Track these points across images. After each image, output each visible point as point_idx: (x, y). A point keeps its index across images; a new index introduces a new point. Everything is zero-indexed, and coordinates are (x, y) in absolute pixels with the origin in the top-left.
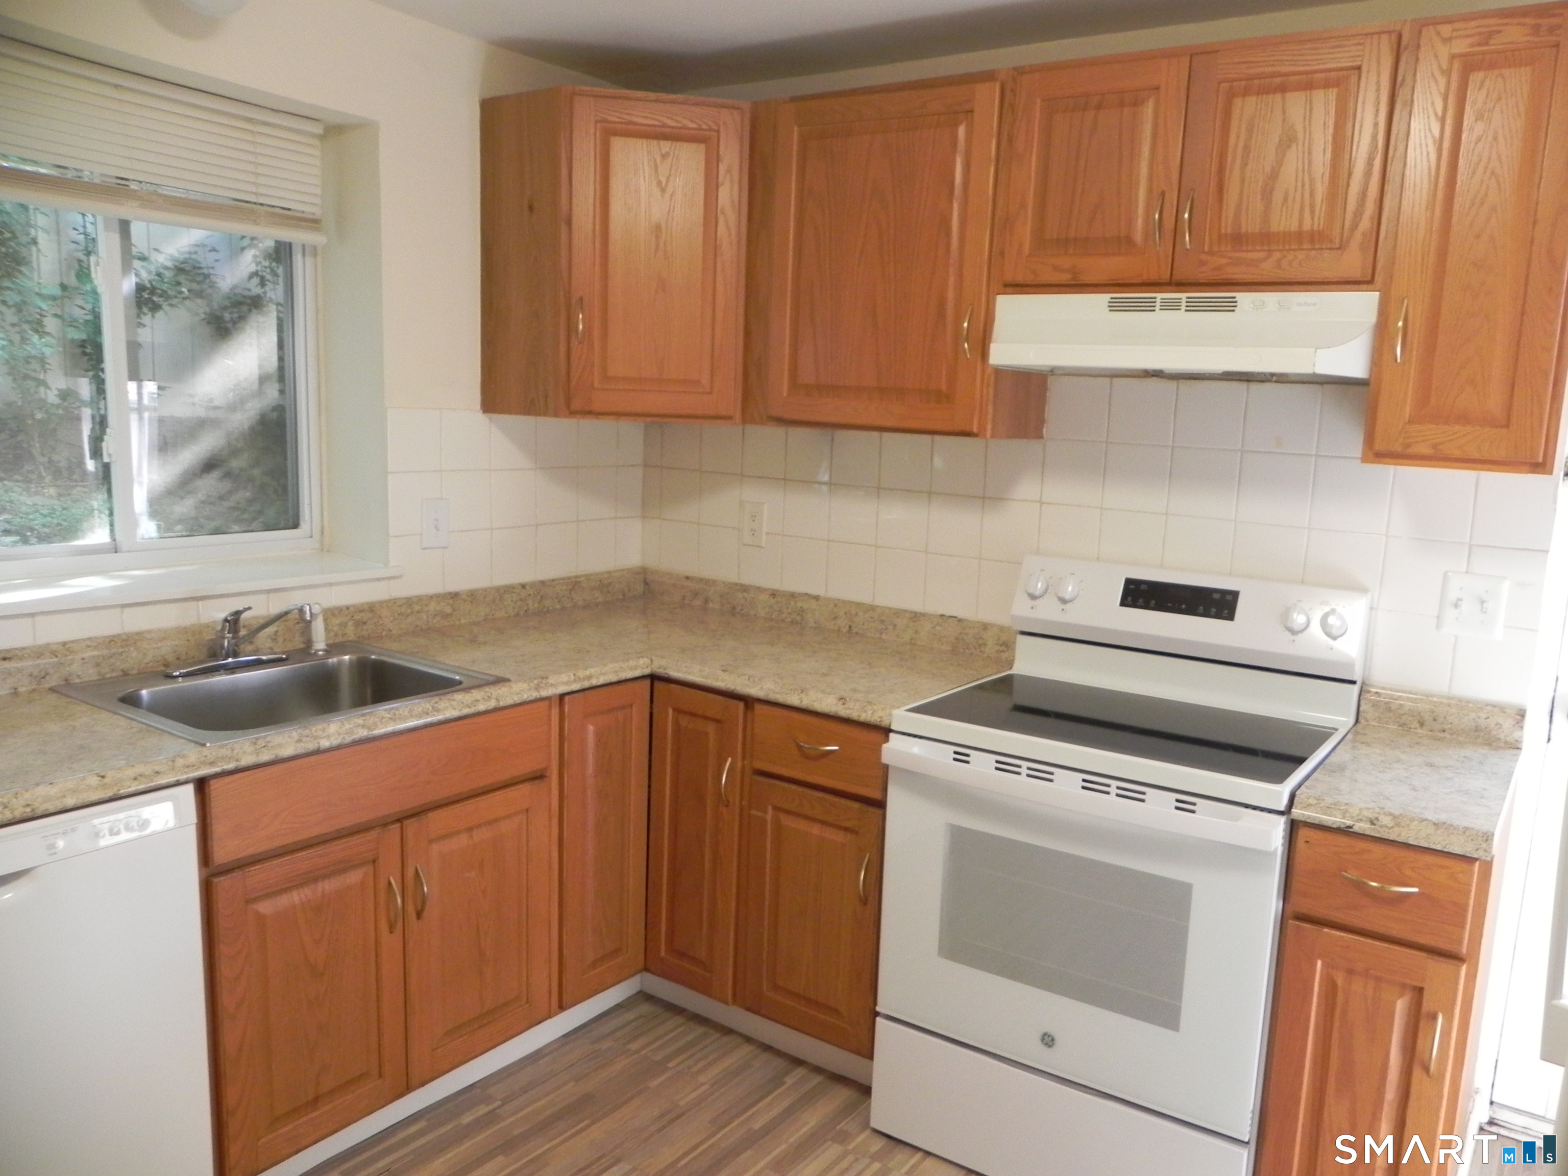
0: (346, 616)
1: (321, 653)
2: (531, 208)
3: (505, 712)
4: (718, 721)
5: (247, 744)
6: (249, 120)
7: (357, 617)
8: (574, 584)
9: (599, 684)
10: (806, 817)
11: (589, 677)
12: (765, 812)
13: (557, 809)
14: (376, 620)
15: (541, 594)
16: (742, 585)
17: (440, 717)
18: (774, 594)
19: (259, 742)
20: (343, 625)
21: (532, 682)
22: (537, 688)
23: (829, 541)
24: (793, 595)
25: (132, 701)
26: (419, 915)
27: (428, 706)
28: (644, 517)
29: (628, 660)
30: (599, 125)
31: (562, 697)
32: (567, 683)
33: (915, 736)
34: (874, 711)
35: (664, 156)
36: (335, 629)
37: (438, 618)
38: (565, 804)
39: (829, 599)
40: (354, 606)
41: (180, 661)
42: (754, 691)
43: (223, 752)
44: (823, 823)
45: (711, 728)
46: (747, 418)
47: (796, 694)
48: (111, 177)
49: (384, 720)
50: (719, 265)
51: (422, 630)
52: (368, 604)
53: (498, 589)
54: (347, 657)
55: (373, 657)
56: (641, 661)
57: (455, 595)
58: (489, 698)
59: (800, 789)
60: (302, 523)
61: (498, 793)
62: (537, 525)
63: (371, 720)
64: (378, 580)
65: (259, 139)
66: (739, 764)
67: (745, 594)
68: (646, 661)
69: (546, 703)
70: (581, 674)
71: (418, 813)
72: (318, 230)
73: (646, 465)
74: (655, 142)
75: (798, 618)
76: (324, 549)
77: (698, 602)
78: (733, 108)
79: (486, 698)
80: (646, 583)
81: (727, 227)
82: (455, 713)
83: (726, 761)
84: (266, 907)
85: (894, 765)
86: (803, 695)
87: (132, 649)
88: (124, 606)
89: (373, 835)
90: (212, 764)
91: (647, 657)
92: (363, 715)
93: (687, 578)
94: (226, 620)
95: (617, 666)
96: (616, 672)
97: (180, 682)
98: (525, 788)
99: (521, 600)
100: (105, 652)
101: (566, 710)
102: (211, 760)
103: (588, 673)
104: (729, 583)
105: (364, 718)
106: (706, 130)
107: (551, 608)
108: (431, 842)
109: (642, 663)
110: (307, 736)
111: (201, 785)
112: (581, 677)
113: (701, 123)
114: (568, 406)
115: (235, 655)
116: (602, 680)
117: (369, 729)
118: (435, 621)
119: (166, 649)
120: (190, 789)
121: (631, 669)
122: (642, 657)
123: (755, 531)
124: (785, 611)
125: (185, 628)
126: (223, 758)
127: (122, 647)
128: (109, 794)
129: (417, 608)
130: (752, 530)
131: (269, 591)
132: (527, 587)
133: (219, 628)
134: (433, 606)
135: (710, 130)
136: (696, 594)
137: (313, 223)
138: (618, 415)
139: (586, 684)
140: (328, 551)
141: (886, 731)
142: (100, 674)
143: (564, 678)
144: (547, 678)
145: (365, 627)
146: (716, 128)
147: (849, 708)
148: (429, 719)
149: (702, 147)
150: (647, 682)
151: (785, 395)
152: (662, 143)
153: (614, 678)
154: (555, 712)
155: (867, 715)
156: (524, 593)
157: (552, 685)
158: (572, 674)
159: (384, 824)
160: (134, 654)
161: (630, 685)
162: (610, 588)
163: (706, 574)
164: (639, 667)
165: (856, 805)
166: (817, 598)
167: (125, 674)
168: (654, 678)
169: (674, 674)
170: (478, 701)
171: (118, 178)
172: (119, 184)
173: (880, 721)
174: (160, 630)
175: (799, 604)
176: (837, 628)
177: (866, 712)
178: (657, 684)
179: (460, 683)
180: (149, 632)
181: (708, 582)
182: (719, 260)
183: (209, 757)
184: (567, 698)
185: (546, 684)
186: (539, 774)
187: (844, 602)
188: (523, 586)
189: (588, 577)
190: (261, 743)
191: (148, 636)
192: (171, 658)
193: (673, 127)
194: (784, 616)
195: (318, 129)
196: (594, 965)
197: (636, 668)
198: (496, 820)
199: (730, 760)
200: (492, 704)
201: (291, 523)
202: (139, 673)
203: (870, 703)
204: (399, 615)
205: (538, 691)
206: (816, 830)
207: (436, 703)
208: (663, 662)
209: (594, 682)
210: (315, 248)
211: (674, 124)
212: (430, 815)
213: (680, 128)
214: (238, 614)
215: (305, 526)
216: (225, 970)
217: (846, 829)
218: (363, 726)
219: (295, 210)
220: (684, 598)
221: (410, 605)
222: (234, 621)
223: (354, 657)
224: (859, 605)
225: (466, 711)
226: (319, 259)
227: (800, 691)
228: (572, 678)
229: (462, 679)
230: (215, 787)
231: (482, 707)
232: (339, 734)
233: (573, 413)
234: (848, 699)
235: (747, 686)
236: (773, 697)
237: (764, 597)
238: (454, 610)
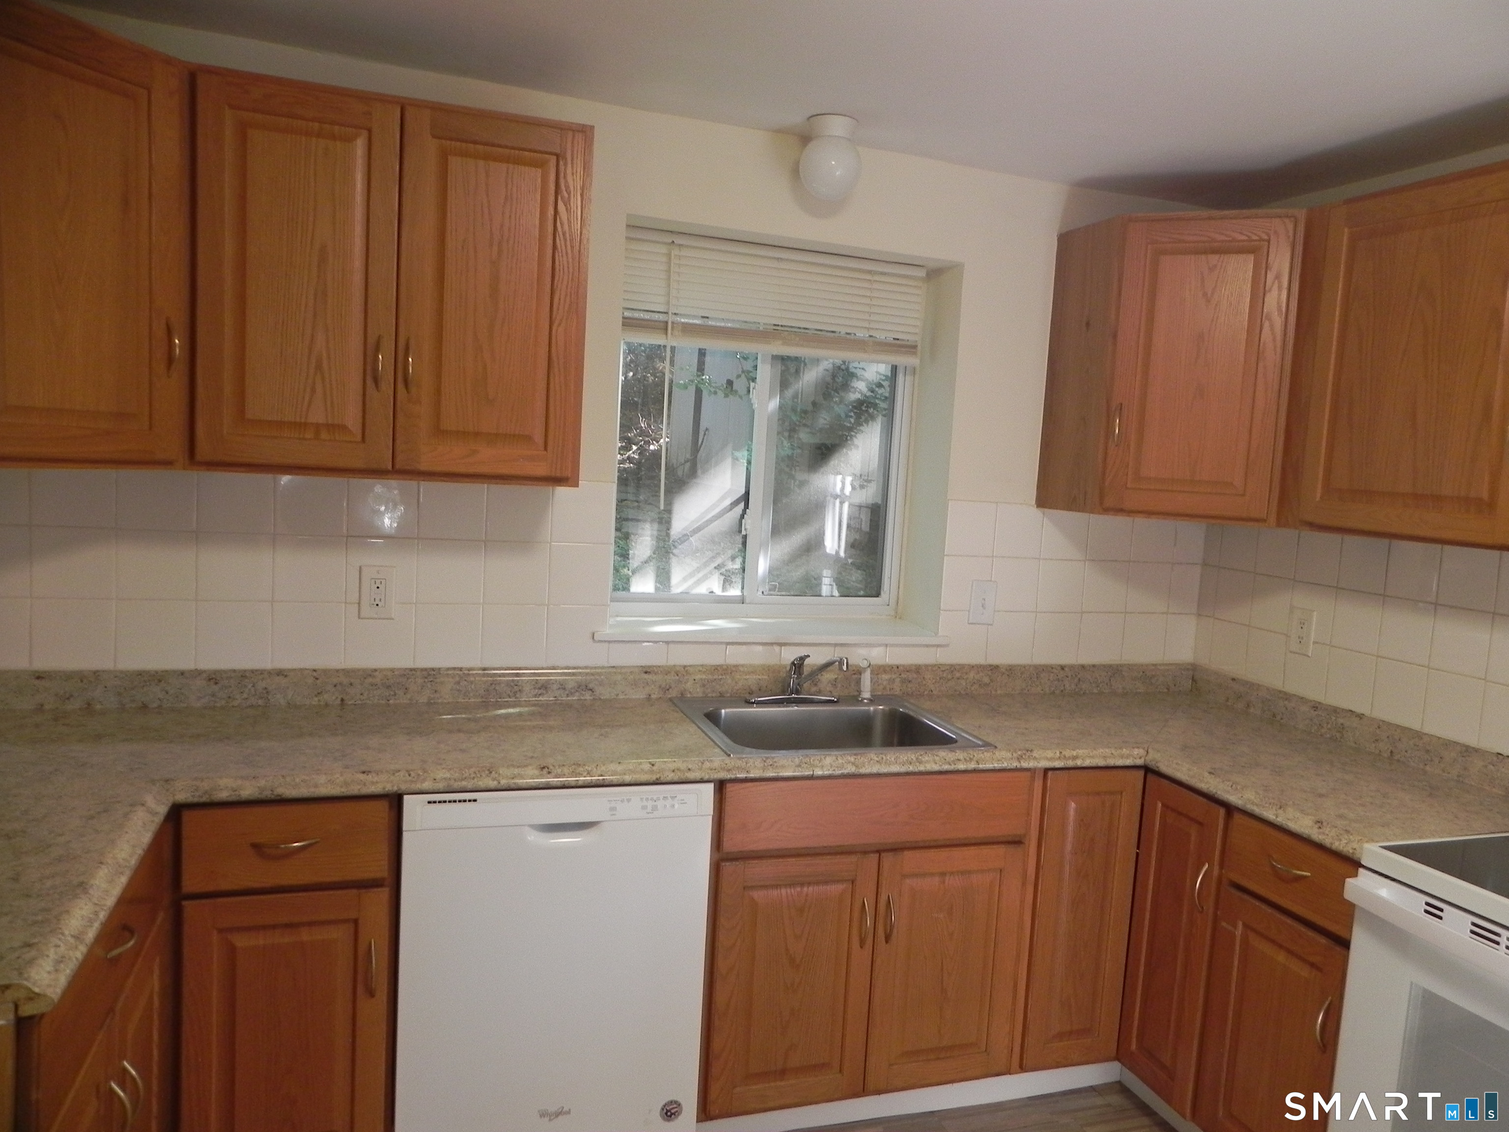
0: (895, 673)
1: (865, 701)
2: (1088, 324)
3: (983, 775)
4: (1201, 824)
5: (759, 760)
6: (870, 272)
7: (903, 676)
8: (1115, 671)
9: (1084, 765)
10: (1273, 942)
11: (1075, 758)
12: (1235, 927)
13: (1033, 877)
14: (920, 680)
15: (1079, 676)
16: (1285, 693)
17: (922, 768)
18: (1316, 706)
19: (768, 761)
20: (891, 681)
21: (1016, 752)
22: (1019, 759)
23: (1378, 656)
24: (1335, 710)
25: (713, 718)
26: (888, 939)
27: (913, 757)
28: (1199, 615)
29: (1121, 748)
30: (1149, 246)
31: (1046, 770)
32: (1051, 759)
33: (1387, 877)
34: (1349, 841)
35: (1212, 269)
36: (885, 683)
37: (976, 686)
38: (1041, 874)
39: (1373, 719)
40: (903, 666)
41: (761, 691)
42: (1233, 798)
43: (739, 763)
44: (1289, 952)
45: (1194, 831)
46: (1281, 522)
47: (1274, 809)
48: (770, 324)
49: (872, 762)
50: (1261, 370)
51: (960, 694)
52: (916, 665)
53: (1036, 667)
54: (881, 707)
55: (901, 710)
56: (1136, 752)
57: (994, 668)
58: (971, 760)
59: (1270, 910)
60: (882, 593)
61: (972, 848)
62: (1082, 613)
63: (861, 760)
64: (927, 646)
65: (875, 286)
66: (1216, 871)
67: (1286, 702)
68: (1142, 752)
69: (1028, 774)
70: (1068, 753)
71: (897, 849)
72: (915, 353)
73: (1205, 564)
74: (1203, 257)
75: (1338, 735)
76: (898, 615)
77: (1240, 706)
78: (1287, 216)
79: (968, 759)
80: (1194, 680)
81: (1273, 333)
82: (936, 768)
83: (1204, 865)
84: (757, 895)
85: (1363, 906)
86: (1280, 812)
87: (728, 677)
88: (728, 644)
89: (853, 858)
90: (729, 770)
91: (1144, 749)
92: (855, 755)
93: (1233, 679)
94: (793, 663)
95: (1108, 751)
96: (1105, 757)
97: (755, 708)
98: (1001, 850)
99: (1058, 680)
100: (710, 677)
101: (1049, 785)
102: (730, 768)
103: (1075, 753)
104: (1273, 690)
105: (856, 757)
106: (1256, 241)
107: (1087, 692)
108: (904, 876)
109: (1136, 753)
110: (806, 763)
111: (721, 786)
112: (1067, 756)
113: (1250, 234)
114: (1101, 504)
115: (797, 692)
116: (1087, 763)
117: (857, 766)
118: (973, 689)
119: (752, 680)
120: (710, 787)
121: (1122, 757)
122: (1138, 748)
123: (1302, 638)
124: (1325, 725)
125: (769, 666)
126: (739, 769)
127: (722, 675)
128: (654, 778)
129: (958, 675)
130: (1299, 638)
131: (836, 645)
132: (1066, 669)
133: (788, 668)
134: (972, 675)
135: (1261, 240)
136: (1239, 697)
137: (911, 348)
138: (1149, 513)
139: (1070, 763)
140: (900, 618)
141: (1354, 864)
142: (704, 692)
143: (1049, 754)
144: (1031, 751)
145: (910, 685)
146: (1266, 237)
147: (1324, 833)
148: (911, 768)
149: (1251, 258)
150: (1141, 773)
151: (1317, 499)
152: (1210, 257)
153: (1101, 763)
154: (1038, 784)
155: (1340, 844)
156: (1062, 674)
157: (1035, 758)
158: (1058, 753)
159: (865, 852)
160: (729, 681)
161: (1121, 772)
162: (1153, 681)
163: (1252, 677)
164: (1133, 756)
165: (1323, 940)
166: (1361, 716)
167: (721, 695)
168: (1148, 770)
169: (1164, 768)
170: (959, 760)
171: (775, 325)
172: (774, 330)
173: (1353, 853)
174: (751, 665)
175: (1341, 721)
176: (1377, 752)
177: (1340, 840)
178: (1149, 776)
179: (955, 741)
180: (743, 666)
181: (1251, 685)
182: (1261, 365)
183: (728, 765)
184: (1050, 773)
185: (1029, 756)
186: (1017, 839)
187: (1389, 724)
188: (1063, 668)
189: (1131, 667)
190: (770, 762)
191: (741, 669)
192: (754, 688)
193: (1223, 241)
194: (1323, 731)
195: (922, 273)
196: (1060, 1036)
197: (1127, 757)
198: (969, 872)
199: (1207, 866)
200: (972, 766)
201: (874, 593)
202: (731, 696)
203: (1347, 831)
204: (940, 678)
205: (1020, 762)
206: (1281, 957)
207: (921, 755)
208: (1157, 756)
209: (1079, 763)
210: (914, 370)
211: (1223, 238)
212: (906, 853)
213: (1230, 241)
214: (802, 659)
215: (884, 595)
216: (721, 937)
217: (1312, 965)
218: (853, 764)
219: (903, 340)
220: (1227, 700)
221: (952, 671)
222: (798, 665)
223: (887, 709)
224: (1404, 729)
225: (946, 767)
226: (917, 376)
227: (1278, 807)
228: (1058, 754)
229: (958, 739)
230: (729, 787)
231: (962, 767)
232: (831, 766)
233: (1106, 511)
234: (1325, 824)
235: (1228, 792)
236: (1250, 807)
237: (1305, 708)
238: (992, 681)
